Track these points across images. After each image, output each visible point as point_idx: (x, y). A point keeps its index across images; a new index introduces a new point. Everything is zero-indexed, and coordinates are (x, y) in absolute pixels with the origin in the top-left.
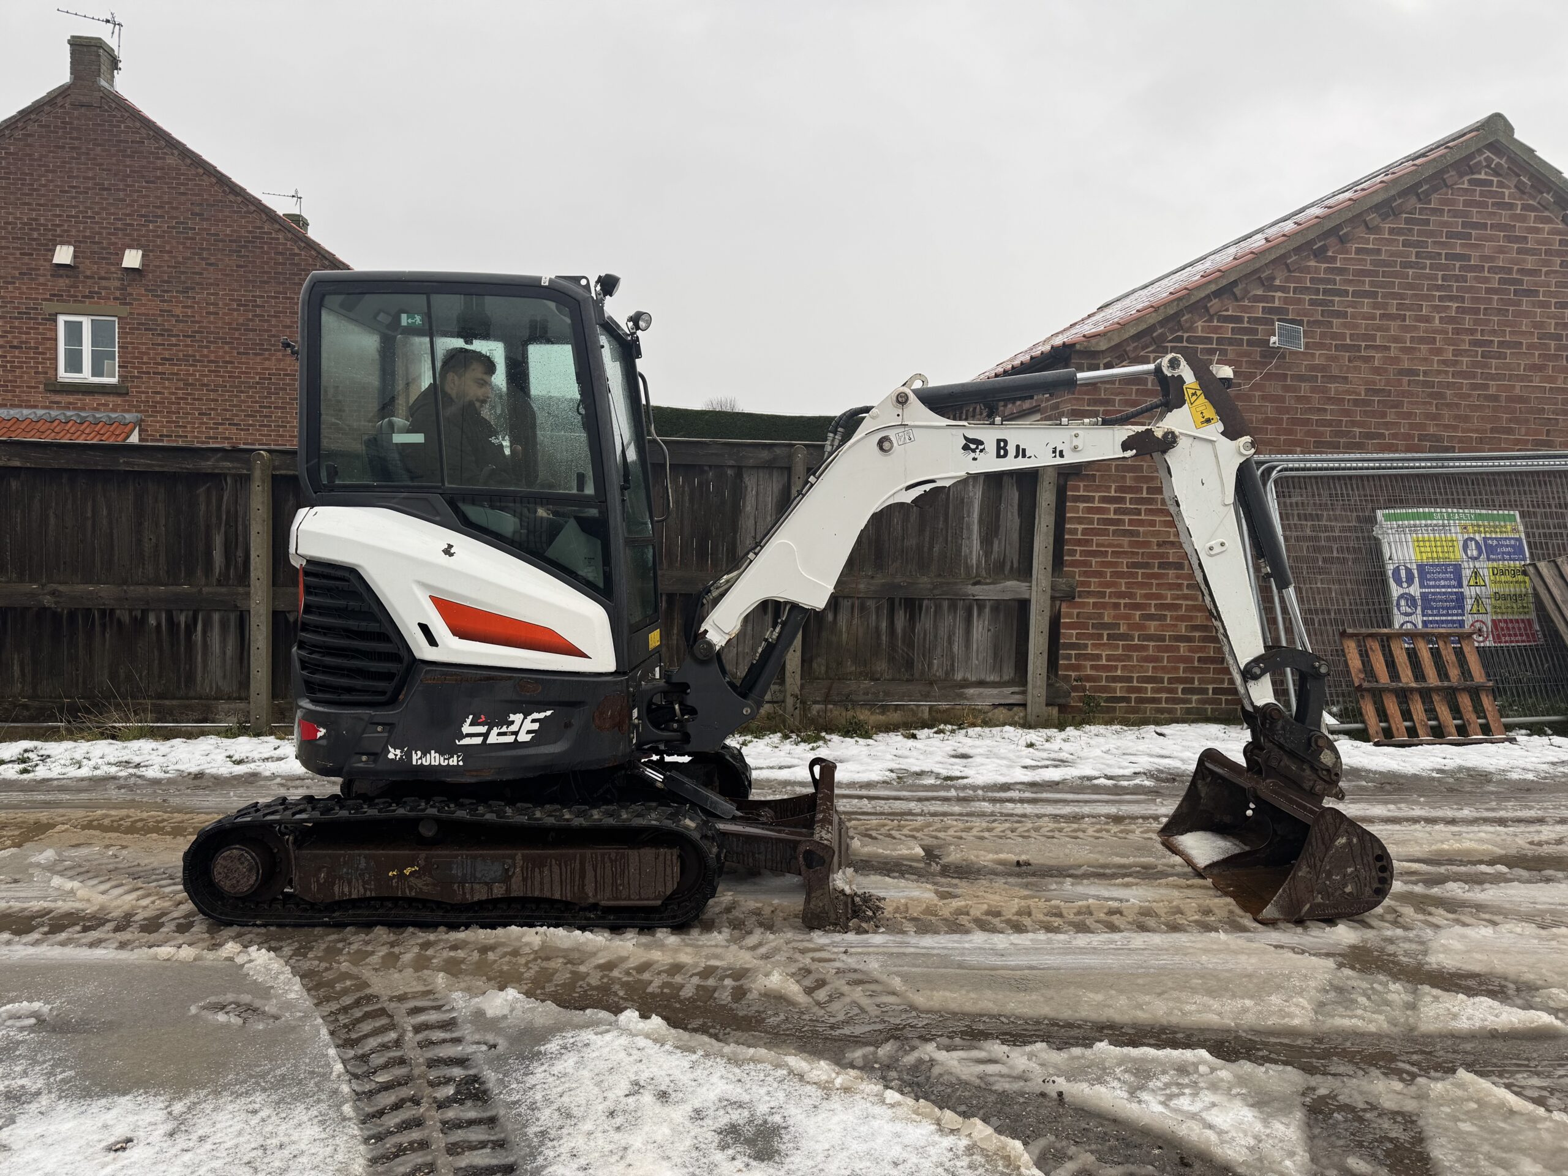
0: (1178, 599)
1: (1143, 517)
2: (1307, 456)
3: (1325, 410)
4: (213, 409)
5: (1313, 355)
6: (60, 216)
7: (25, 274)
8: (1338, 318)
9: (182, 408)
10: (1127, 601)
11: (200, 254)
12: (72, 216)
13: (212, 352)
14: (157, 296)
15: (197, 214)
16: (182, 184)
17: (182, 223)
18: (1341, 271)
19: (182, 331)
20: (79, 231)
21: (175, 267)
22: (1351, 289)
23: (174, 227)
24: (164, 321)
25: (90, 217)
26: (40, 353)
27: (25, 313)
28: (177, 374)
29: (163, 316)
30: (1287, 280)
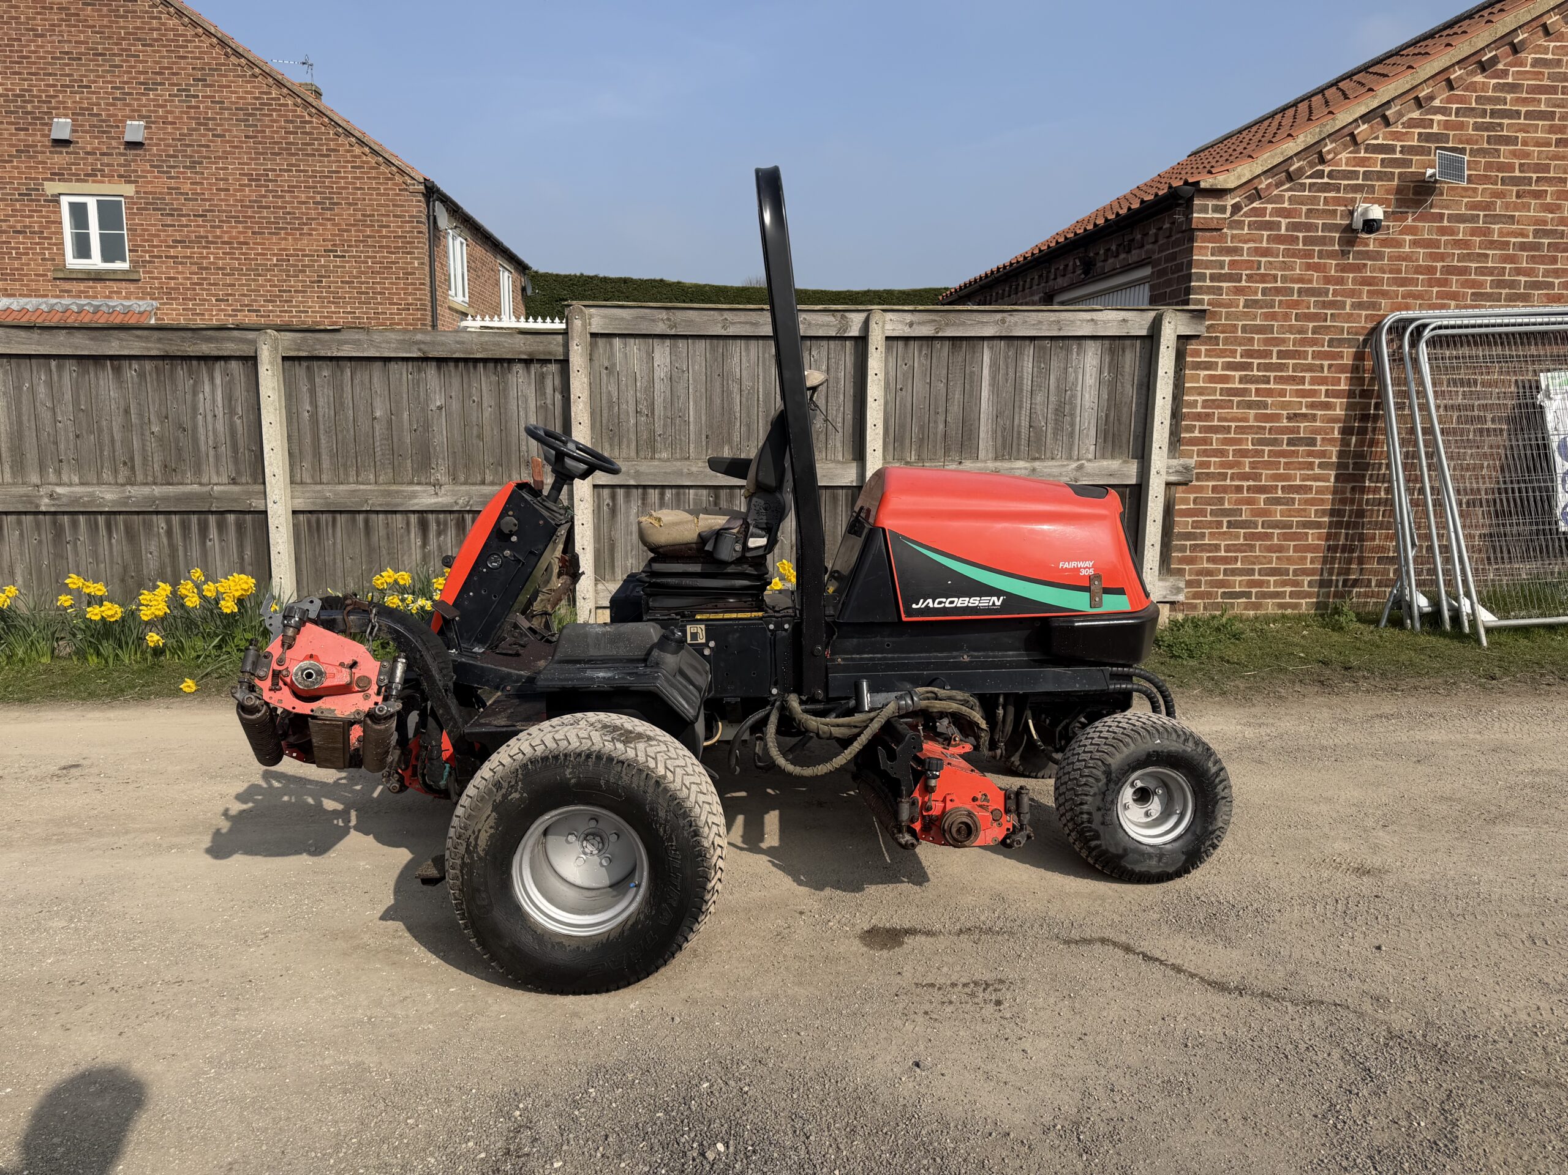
0: (1308, 480)
1: (1272, 386)
2: (1464, 312)
3: (1487, 256)
4: (230, 295)
5: (1475, 190)
6: (55, 86)
7: (22, 151)
8: (1507, 145)
9: (198, 294)
10: (1251, 483)
11: (206, 124)
12: (67, 86)
13: (226, 232)
14: (163, 172)
15: (199, 80)
16: (181, 47)
17: (184, 90)
18: (1513, 88)
19: (192, 210)
20: (74, 102)
21: (179, 140)
22: (1523, 110)
23: (176, 96)
24: (172, 199)
25: (86, 87)
26: (45, 238)
27: (26, 195)
28: (190, 257)
29: (171, 194)
30: (1449, 100)
